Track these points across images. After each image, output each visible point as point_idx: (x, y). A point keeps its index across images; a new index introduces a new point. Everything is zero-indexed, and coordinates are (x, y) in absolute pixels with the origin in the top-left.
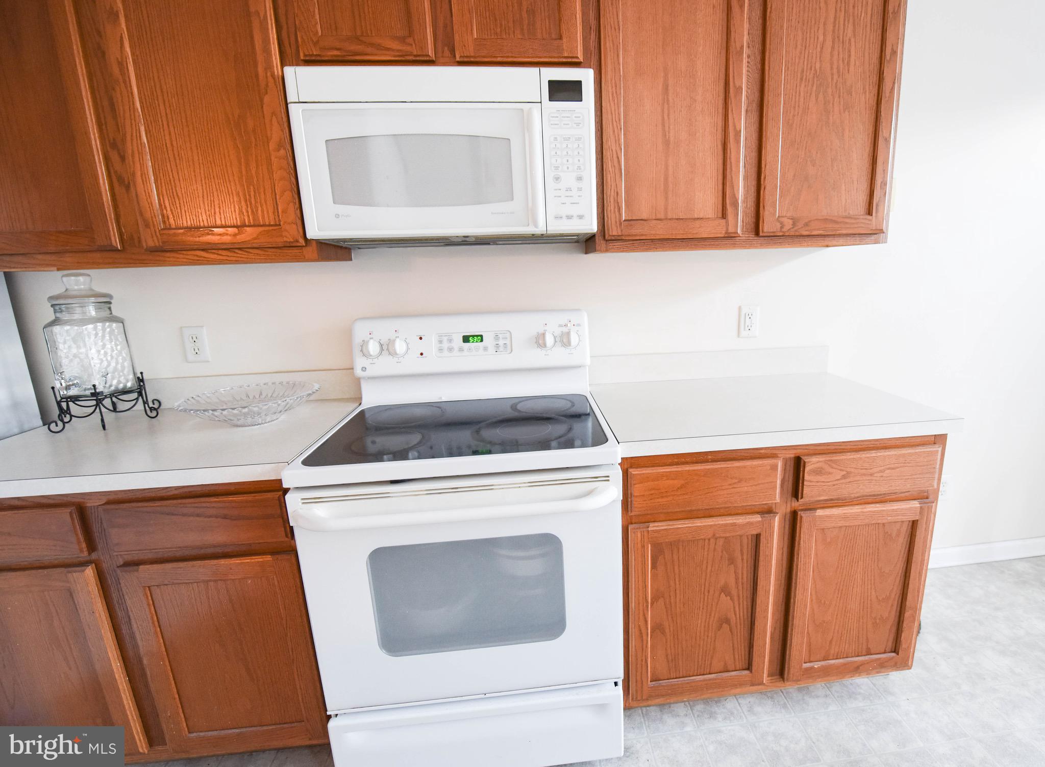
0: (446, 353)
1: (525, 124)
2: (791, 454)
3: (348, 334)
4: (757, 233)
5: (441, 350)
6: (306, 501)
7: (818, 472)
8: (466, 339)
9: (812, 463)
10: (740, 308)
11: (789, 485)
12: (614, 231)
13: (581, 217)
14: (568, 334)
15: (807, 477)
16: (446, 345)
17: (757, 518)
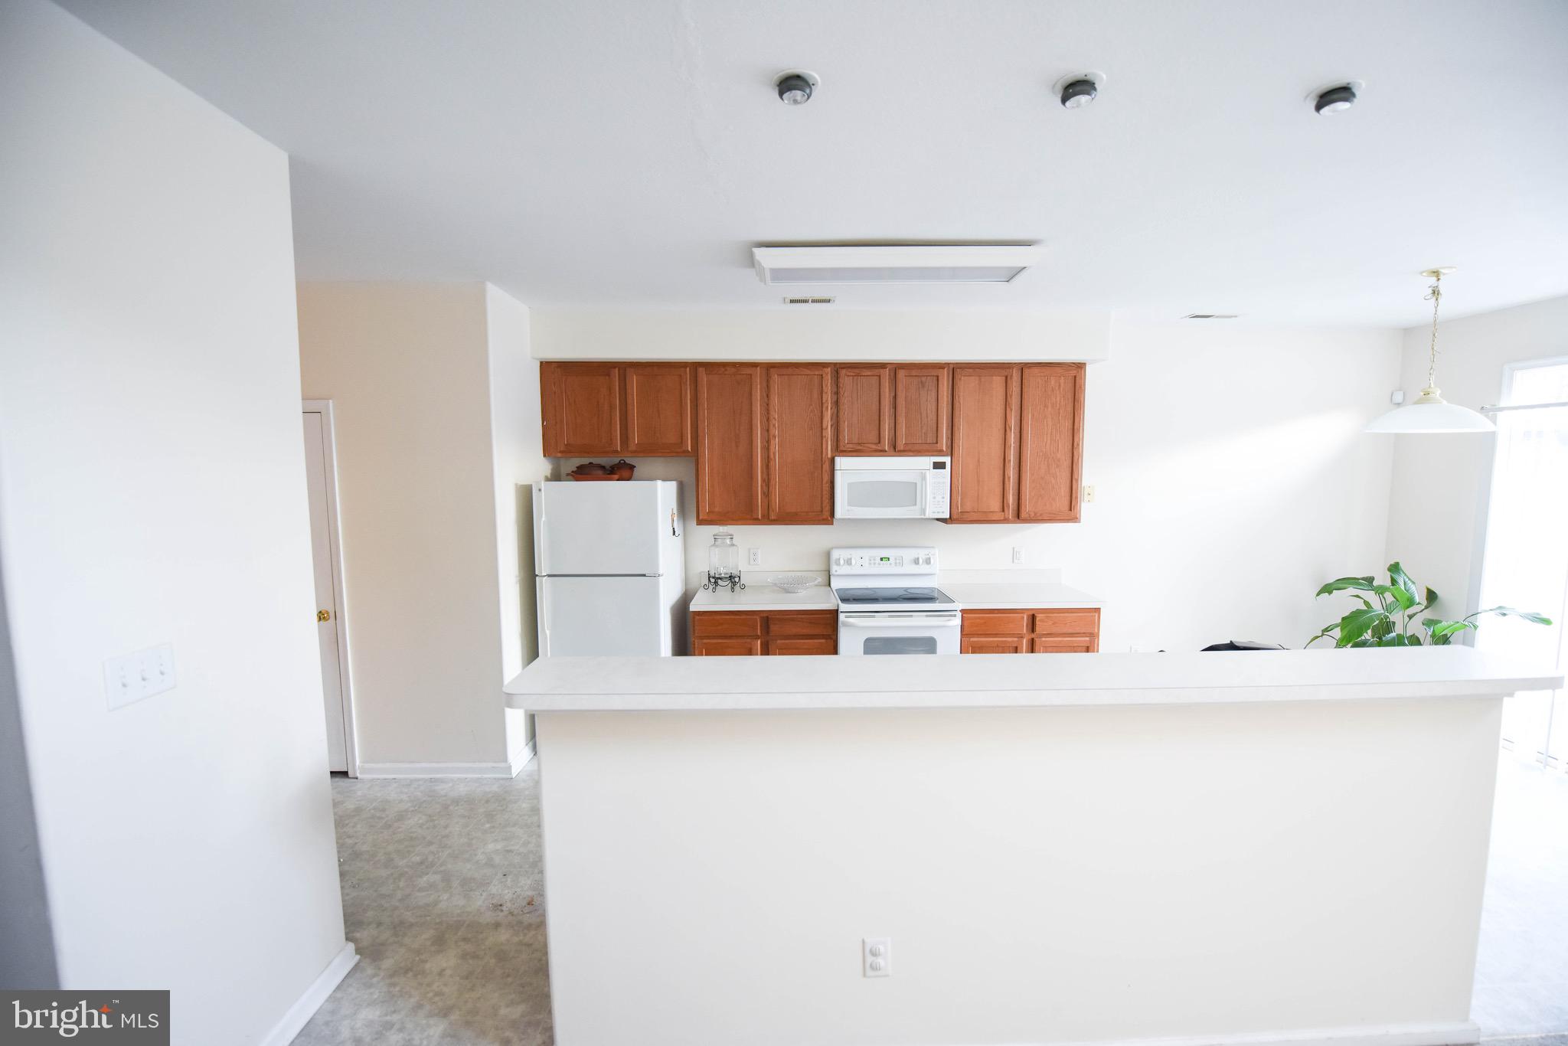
0: (873, 565)
1: (924, 478)
2: (1031, 613)
3: (828, 555)
4: (1018, 518)
5: (870, 564)
6: (846, 617)
7: (1041, 621)
8: (882, 559)
9: (1039, 617)
10: (1014, 548)
11: (1030, 627)
12: (955, 516)
13: (943, 512)
14: (930, 558)
15: (1037, 623)
16: (872, 562)
17: (1016, 639)
